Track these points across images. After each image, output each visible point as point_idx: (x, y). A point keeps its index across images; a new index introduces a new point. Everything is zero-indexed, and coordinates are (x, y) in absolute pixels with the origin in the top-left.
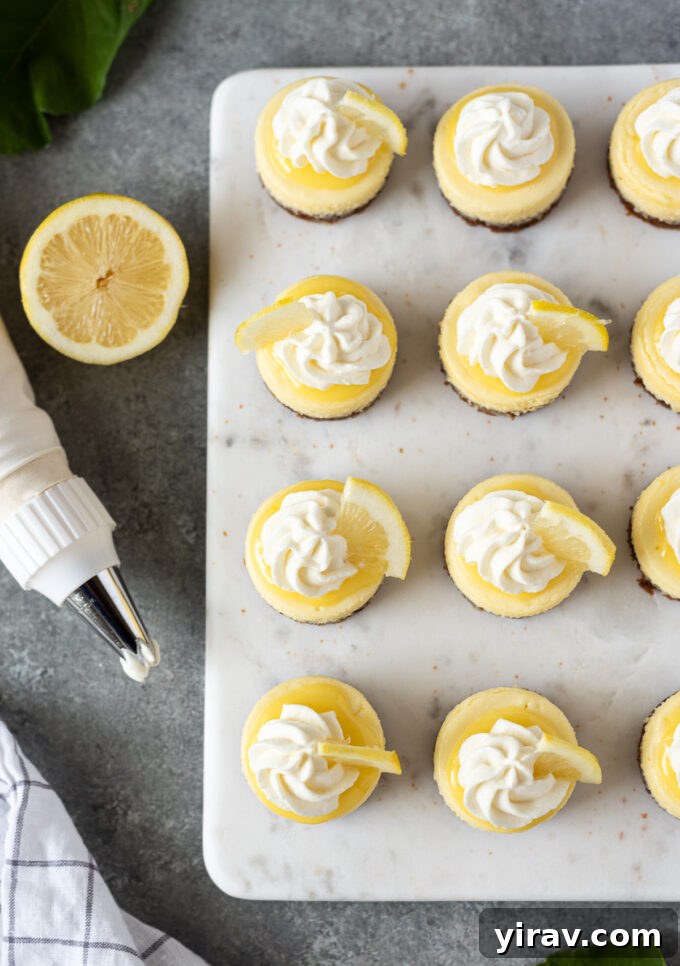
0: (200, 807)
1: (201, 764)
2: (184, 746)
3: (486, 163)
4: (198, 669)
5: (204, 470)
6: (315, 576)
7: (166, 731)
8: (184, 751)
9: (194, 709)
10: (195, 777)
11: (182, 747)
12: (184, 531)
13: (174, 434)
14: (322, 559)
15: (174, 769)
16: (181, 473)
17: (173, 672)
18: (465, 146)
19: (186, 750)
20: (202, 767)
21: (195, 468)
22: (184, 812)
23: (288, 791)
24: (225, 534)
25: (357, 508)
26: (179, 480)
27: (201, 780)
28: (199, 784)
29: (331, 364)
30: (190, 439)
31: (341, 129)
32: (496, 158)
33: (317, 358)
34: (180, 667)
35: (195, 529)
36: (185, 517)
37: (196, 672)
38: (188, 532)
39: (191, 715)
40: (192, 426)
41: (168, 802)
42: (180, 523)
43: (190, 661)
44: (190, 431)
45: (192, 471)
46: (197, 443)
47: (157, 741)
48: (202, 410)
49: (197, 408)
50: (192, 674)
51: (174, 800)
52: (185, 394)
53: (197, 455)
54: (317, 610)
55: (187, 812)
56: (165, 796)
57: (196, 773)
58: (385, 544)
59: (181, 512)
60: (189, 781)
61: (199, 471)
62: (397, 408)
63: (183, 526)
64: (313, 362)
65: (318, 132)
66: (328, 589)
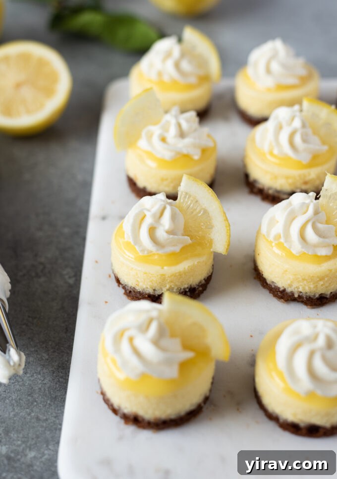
0: (58, 443)
1: (63, 413)
2: (51, 401)
4: (68, 353)
6: (161, 234)
7: (37, 391)
8: (50, 404)
9: (62, 377)
10: (57, 421)
11: (49, 402)
15: (41, 416)
17: (48, 354)
19: (52, 403)
20: (63, 415)
22: (45, 446)
23: (136, 352)
24: (97, 262)
25: (190, 196)
27: (61, 424)
28: (59, 426)
33: (166, 135)
34: (54, 352)
35: (74, 276)
36: (69, 270)
37: (66, 355)
39: (59, 381)
41: (33, 439)
42: (65, 272)
43: (62, 348)
47: (29, 398)
50: (63, 356)
51: (38, 437)
54: (163, 268)
55: (47, 446)
56: (30, 435)
57: (58, 419)
58: (210, 227)
59: (66, 267)
60: (52, 424)
63: (68, 274)
64: (163, 140)
65: (168, 55)
66: (170, 249)
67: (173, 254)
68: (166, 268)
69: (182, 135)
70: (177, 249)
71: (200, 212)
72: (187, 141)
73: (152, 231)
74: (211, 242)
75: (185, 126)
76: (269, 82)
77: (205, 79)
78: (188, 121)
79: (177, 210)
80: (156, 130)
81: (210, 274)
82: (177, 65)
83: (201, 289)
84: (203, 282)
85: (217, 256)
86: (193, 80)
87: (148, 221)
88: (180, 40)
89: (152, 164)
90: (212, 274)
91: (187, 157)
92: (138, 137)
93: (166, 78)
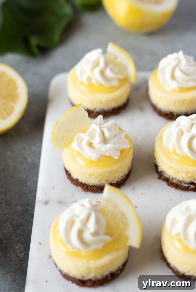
3: (173, 77)
5: (32, 223)
6: (88, 236)
12: (18, 251)
13: (19, 208)
14: (91, 226)
16: (20, 225)
18: (163, 71)
21: (28, 223)
24: (40, 244)
26: (18, 228)
29: (99, 143)
30: (27, 210)
31: (107, 64)
32: (178, 73)
33: (93, 141)
35: (24, 250)
36: (20, 245)
38: (21, 252)
40: (28, 205)
42: (17, 247)
44: (27, 207)
45: (26, 224)
46: (30, 212)
48: (34, 198)
49: (31, 198)
52: (26, 192)
53: (29, 217)
54: (88, 262)
59: (18, 242)
61: (30, 224)
62: (134, 189)
63: (19, 249)
64: (90, 145)
65: (96, 64)
66: (95, 247)
67: (96, 251)
68: (91, 262)
69: (105, 141)
70: (100, 246)
71: (118, 215)
72: (109, 146)
73: (80, 233)
74: (127, 239)
75: (107, 134)
76: (174, 85)
77: (124, 80)
78: (109, 129)
79: (100, 215)
80: (85, 137)
81: (126, 260)
82: (102, 73)
83: (119, 272)
84: (121, 267)
85: (131, 250)
86: (115, 83)
87: (77, 226)
88: (105, 52)
89: (82, 163)
90: (128, 259)
91: (110, 157)
92: (72, 141)
93: (94, 82)
